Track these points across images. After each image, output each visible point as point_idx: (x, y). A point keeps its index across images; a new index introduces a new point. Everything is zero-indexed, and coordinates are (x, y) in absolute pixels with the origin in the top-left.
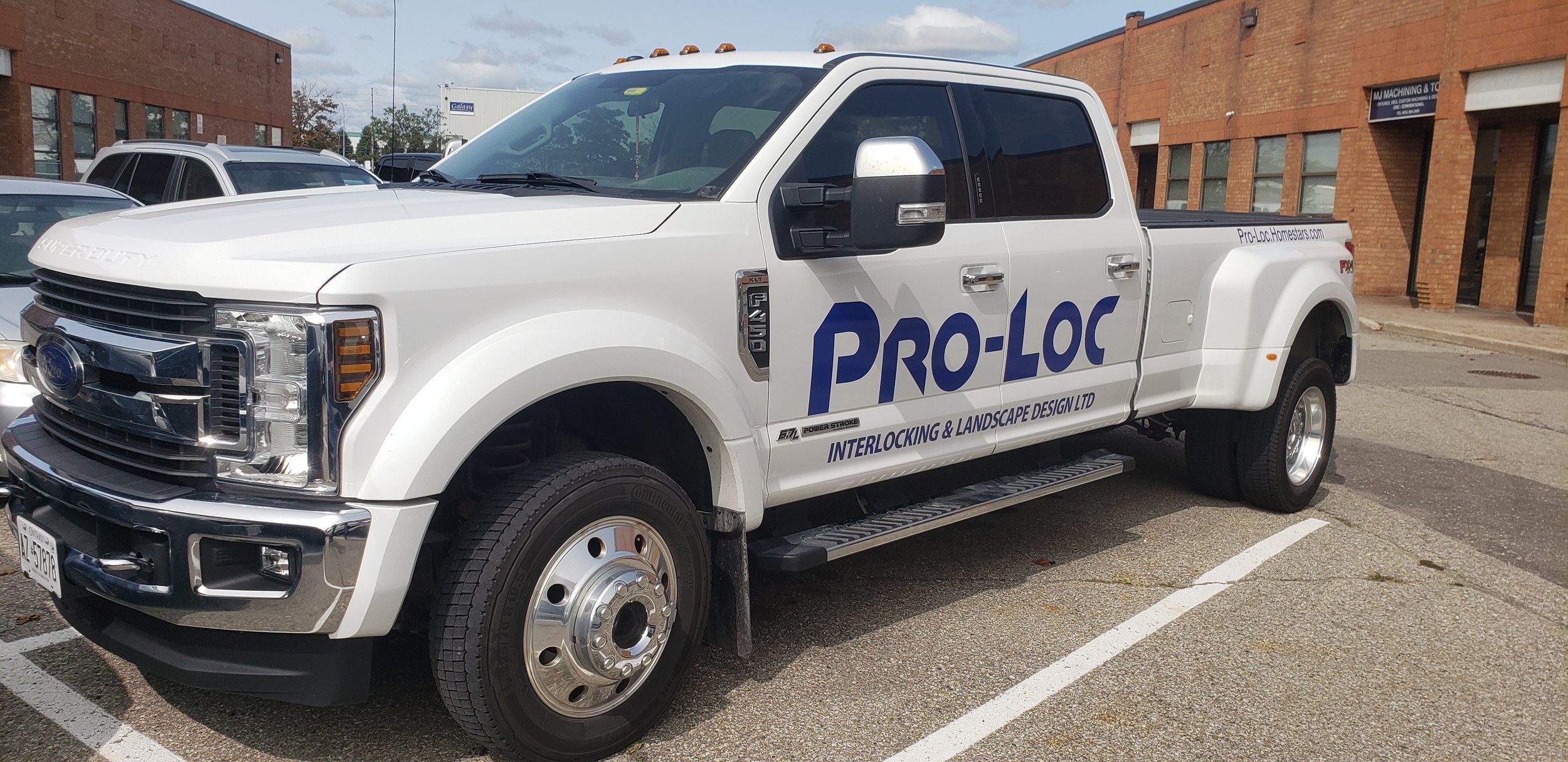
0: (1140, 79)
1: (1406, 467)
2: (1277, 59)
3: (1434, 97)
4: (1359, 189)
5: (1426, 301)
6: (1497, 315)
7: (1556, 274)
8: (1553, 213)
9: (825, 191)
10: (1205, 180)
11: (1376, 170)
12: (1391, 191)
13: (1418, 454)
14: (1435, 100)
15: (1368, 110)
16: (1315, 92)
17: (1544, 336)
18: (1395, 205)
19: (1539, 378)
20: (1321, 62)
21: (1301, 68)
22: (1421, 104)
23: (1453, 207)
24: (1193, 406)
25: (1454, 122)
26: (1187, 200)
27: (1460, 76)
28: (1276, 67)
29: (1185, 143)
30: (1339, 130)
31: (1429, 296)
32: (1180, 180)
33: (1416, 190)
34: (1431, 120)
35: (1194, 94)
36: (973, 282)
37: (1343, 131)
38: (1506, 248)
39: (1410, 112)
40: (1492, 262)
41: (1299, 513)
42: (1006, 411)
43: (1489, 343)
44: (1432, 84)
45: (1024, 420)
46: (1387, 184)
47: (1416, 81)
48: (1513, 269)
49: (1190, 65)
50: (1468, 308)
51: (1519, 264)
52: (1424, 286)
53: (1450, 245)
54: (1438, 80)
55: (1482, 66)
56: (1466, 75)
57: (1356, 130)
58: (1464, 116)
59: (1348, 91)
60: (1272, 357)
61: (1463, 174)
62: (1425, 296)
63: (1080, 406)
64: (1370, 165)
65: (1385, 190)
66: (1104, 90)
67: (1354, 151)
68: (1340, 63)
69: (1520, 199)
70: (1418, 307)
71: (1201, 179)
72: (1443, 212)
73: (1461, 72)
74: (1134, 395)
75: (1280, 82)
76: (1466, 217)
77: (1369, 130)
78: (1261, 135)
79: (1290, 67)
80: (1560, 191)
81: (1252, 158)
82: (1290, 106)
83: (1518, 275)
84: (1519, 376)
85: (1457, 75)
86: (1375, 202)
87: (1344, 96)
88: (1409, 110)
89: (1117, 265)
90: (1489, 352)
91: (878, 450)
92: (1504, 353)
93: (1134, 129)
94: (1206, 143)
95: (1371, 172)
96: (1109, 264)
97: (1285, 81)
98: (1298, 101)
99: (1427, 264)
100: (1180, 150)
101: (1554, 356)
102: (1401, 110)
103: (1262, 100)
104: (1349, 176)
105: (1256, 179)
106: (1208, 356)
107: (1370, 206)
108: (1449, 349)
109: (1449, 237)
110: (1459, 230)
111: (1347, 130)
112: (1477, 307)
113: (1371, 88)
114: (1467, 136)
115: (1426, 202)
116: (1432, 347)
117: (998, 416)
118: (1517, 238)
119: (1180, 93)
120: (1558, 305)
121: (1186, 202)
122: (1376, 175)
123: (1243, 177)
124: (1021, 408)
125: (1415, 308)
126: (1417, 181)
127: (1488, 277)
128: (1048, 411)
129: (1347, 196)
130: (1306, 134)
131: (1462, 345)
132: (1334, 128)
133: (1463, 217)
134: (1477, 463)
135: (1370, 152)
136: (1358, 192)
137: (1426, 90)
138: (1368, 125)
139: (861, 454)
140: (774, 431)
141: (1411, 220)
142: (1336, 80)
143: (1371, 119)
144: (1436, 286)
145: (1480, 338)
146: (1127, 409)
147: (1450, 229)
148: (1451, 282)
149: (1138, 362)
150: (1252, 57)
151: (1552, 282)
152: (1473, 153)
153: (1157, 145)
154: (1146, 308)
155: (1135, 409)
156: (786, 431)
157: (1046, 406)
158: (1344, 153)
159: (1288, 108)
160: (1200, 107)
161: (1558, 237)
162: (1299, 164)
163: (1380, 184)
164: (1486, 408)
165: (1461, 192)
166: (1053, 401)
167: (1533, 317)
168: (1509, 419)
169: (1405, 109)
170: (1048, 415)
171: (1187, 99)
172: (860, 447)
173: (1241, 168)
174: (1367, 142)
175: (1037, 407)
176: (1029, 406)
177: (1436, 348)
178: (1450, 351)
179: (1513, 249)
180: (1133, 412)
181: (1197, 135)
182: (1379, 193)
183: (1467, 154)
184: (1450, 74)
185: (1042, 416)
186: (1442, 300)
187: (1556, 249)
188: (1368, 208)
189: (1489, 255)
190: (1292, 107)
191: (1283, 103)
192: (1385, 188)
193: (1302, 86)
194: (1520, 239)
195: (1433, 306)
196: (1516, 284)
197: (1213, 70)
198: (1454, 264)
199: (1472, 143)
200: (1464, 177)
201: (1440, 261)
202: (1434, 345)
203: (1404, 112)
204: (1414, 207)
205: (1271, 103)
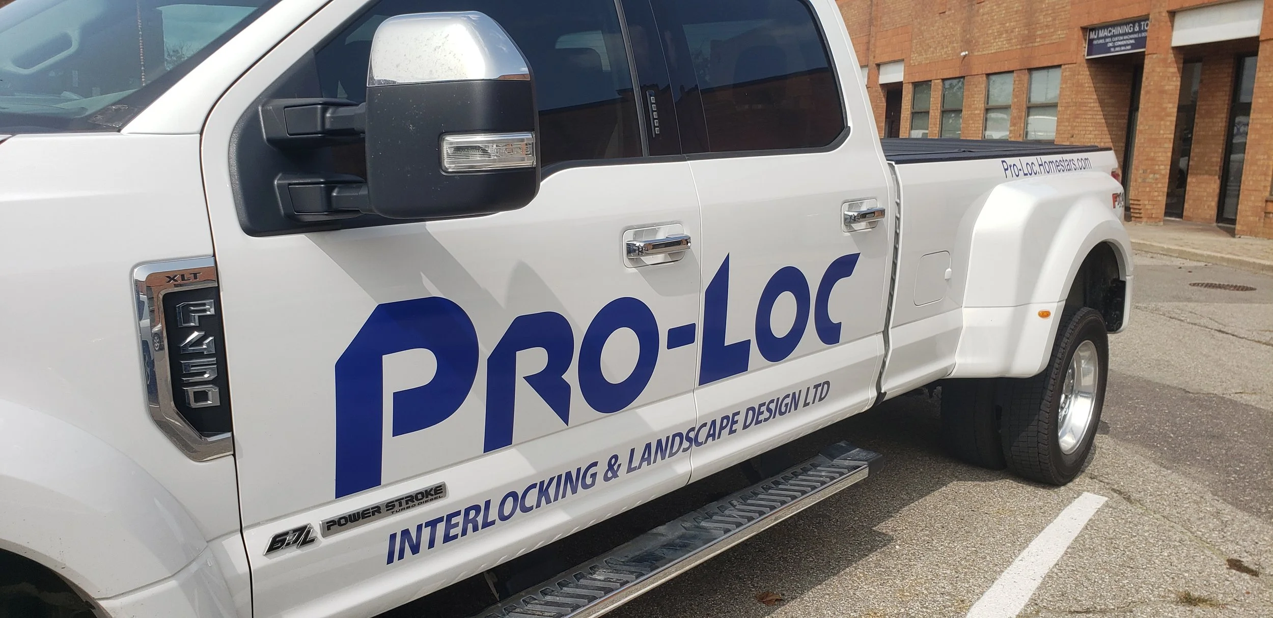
0: (886, 26)
1: (1167, 406)
2: (1005, 5)
3: (1143, 34)
4: (1078, 118)
5: (1138, 215)
6: (1201, 227)
7: (1256, 190)
8: (1253, 136)
9: (324, 111)
10: (944, 112)
11: (1092, 101)
12: (1105, 119)
13: (1175, 388)
14: (1146, 37)
15: (1085, 47)
16: (1039, 33)
17: (1249, 247)
18: (1109, 131)
19: (1255, 289)
20: (1044, 6)
21: (1026, 11)
22: (1133, 41)
23: (1162, 132)
24: (952, 376)
25: (1162, 56)
26: (928, 129)
27: (1167, 14)
28: (1004, 12)
29: (926, 80)
30: (1059, 66)
31: (1141, 211)
32: (921, 112)
33: (1127, 117)
34: (1143, 55)
35: (933, 38)
36: (641, 251)
37: (1063, 67)
38: (1206, 168)
39: (1123, 48)
40: (1194, 180)
41: (1070, 485)
42: (705, 425)
43: (1202, 256)
44: (1142, 23)
45: (732, 432)
46: (1101, 113)
47: (1129, 20)
48: (1214, 185)
49: (929, 12)
50: (1173, 221)
51: (1218, 182)
52: (1136, 202)
53: (1159, 165)
54: (1148, 19)
55: (1187, 5)
56: (1172, 14)
57: (1074, 65)
58: (1171, 51)
59: (1067, 31)
60: (1045, 314)
61: (1169, 103)
62: (1137, 211)
63: (810, 400)
64: (1087, 96)
65: (1100, 118)
66: (857, 36)
67: (1073, 84)
68: (1060, 6)
69: (1220, 123)
70: (1131, 221)
71: (939, 111)
72: (1153, 136)
73: (1168, 12)
74: (881, 374)
75: (1008, 24)
76: (1172, 141)
77: (1086, 65)
78: (991, 72)
79: (1017, 12)
80: (1259, 116)
81: (984, 93)
82: (1016, 46)
83: (1218, 191)
84: (1237, 288)
85: (1165, 14)
86: (1091, 129)
87: (1063, 36)
88: (1121, 47)
89: (856, 214)
90: (1203, 264)
91: (486, 524)
92: (1217, 264)
93: (882, 69)
94: (943, 80)
95: (1088, 103)
96: (846, 213)
97: (1012, 24)
98: (1023, 41)
99: (1139, 183)
100: (921, 86)
101: (1264, 267)
102: (1114, 47)
103: (992, 41)
104: (1068, 106)
105: (987, 110)
106: (969, 316)
107: (1088, 132)
108: (1166, 261)
109: (1157, 159)
110: (1166, 152)
111: (1067, 66)
112: (1181, 220)
113: (1087, 28)
114: (1173, 69)
115: (1138, 127)
116: (1151, 260)
117: (692, 435)
118: (1217, 158)
119: (921, 37)
120: (1258, 218)
121: (927, 131)
122: (1092, 105)
123: (976, 109)
124: (727, 417)
125: (1129, 221)
126: (1128, 109)
127: (1191, 193)
128: (766, 415)
129: (1067, 124)
130: (1031, 70)
131: (1177, 257)
132: (1056, 64)
133: (1170, 141)
134: (1237, 398)
135: (1087, 85)
136: (1077, 120)
137: (1137, 29)
138: (1085, 61)
139: (455, 537)
140: (259, 538)
141: (1123, 145)
142: (1057, 22)
143: (1087, 55)
144: (1147, 202)
145: (1194, 251)
146: (872, 394)
147: (1159, 152)
148: (1160, 198)
149: (886, 333)
150: (983, 4)
151: (1253, 198)
152: (1179, 83)
153: (902, 82)
154: (895, 264)
155: (883, 391)
156: (286, 533)
157: (764, 409)
158: (1064, 86)
159: (1015, 47)
160: (938, 48)
161: (1258, 157)
162: (1025, 95)
163: (1096, 113)
164: (1221, 326)
165: (1169, 118)
166: (772, 401)
167: (1235, 229)
168: (1246, 338)
169: (1117, 46)
170: (766, 420)
171: (927, 42)
172: (449, 526)
173: (974, 101)
174: (1085, 76)
175: (751, 412)
176: (738, 413)
177: (1154, 260)
178: (1168, 263)
179: (1213, 168)
180: (880, 395)
181: (936, 73)
182: (1095, 121)
183: (1173, 84)
184: (1159, 14)
185: (758, 422)
186: (1152, 214)
187: (1256, 168)
188: (1086, 134)
189: (1191, 174)
190: (1019, 47)
191: (1010, 43)
192: (1100, 117)
193: (1027, 28)
194: (1219, 160)
195: (1145, 220)
196: (1216, 199)
197: (949, 16)
198: (1162, 183)
199: (1178, 75)
200: (1170, 105)
201: (1150, 181)
202: (1152, 257)
203: (1117, 49)
204: (1124, 133)
205: (999, 43)
